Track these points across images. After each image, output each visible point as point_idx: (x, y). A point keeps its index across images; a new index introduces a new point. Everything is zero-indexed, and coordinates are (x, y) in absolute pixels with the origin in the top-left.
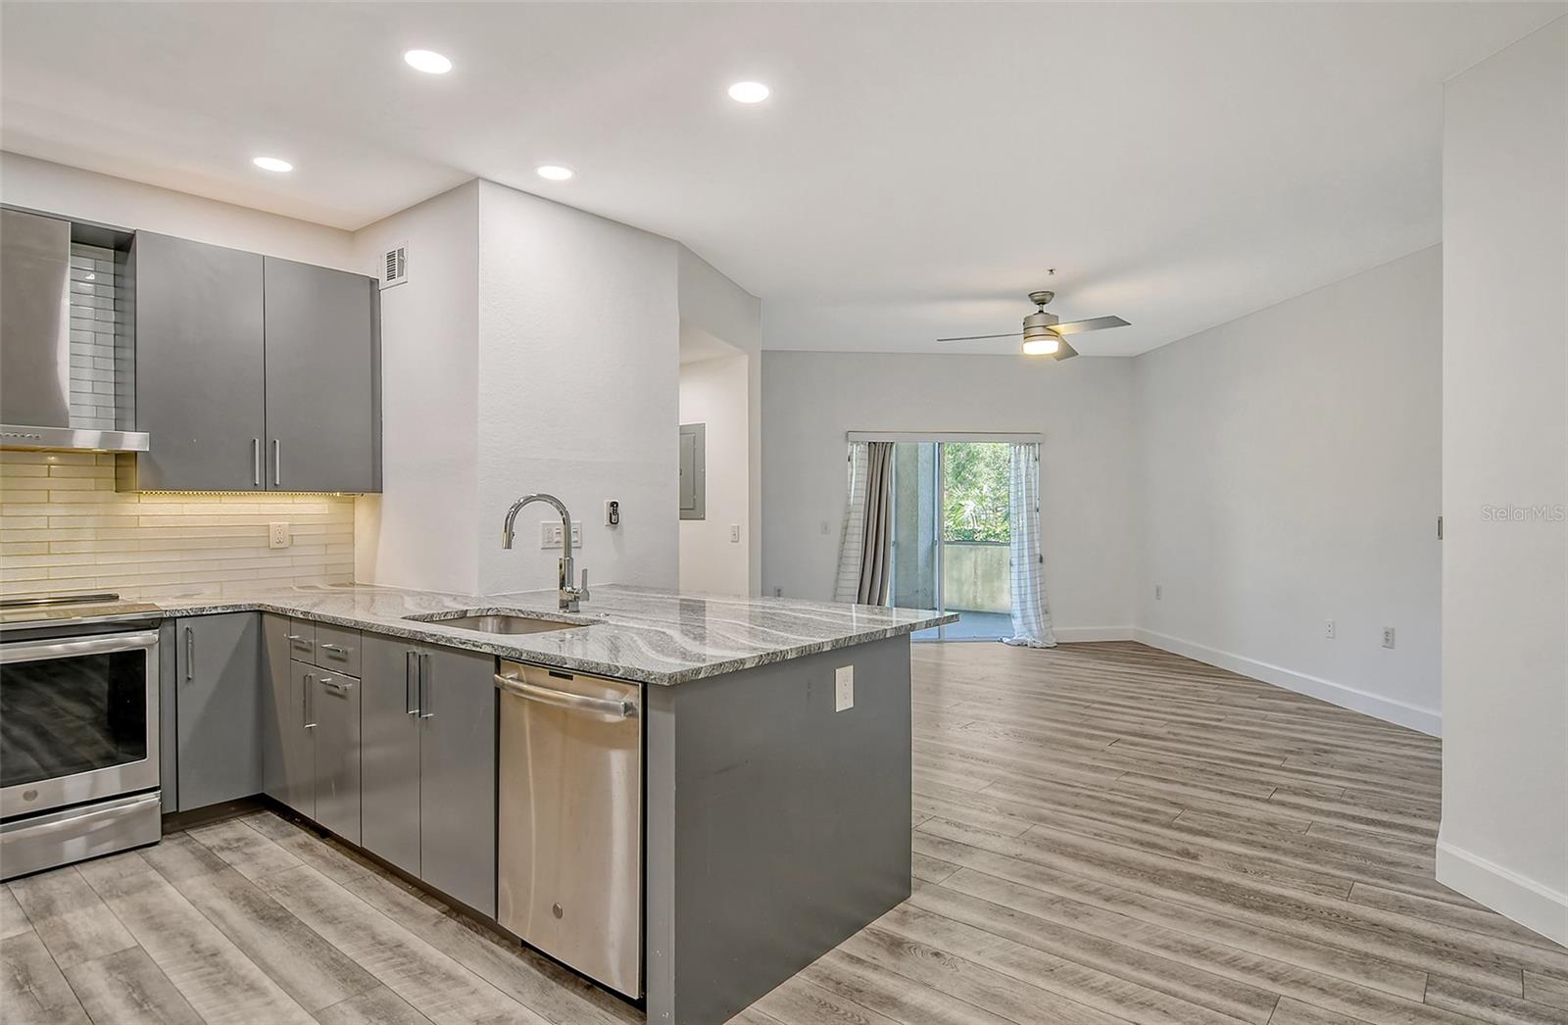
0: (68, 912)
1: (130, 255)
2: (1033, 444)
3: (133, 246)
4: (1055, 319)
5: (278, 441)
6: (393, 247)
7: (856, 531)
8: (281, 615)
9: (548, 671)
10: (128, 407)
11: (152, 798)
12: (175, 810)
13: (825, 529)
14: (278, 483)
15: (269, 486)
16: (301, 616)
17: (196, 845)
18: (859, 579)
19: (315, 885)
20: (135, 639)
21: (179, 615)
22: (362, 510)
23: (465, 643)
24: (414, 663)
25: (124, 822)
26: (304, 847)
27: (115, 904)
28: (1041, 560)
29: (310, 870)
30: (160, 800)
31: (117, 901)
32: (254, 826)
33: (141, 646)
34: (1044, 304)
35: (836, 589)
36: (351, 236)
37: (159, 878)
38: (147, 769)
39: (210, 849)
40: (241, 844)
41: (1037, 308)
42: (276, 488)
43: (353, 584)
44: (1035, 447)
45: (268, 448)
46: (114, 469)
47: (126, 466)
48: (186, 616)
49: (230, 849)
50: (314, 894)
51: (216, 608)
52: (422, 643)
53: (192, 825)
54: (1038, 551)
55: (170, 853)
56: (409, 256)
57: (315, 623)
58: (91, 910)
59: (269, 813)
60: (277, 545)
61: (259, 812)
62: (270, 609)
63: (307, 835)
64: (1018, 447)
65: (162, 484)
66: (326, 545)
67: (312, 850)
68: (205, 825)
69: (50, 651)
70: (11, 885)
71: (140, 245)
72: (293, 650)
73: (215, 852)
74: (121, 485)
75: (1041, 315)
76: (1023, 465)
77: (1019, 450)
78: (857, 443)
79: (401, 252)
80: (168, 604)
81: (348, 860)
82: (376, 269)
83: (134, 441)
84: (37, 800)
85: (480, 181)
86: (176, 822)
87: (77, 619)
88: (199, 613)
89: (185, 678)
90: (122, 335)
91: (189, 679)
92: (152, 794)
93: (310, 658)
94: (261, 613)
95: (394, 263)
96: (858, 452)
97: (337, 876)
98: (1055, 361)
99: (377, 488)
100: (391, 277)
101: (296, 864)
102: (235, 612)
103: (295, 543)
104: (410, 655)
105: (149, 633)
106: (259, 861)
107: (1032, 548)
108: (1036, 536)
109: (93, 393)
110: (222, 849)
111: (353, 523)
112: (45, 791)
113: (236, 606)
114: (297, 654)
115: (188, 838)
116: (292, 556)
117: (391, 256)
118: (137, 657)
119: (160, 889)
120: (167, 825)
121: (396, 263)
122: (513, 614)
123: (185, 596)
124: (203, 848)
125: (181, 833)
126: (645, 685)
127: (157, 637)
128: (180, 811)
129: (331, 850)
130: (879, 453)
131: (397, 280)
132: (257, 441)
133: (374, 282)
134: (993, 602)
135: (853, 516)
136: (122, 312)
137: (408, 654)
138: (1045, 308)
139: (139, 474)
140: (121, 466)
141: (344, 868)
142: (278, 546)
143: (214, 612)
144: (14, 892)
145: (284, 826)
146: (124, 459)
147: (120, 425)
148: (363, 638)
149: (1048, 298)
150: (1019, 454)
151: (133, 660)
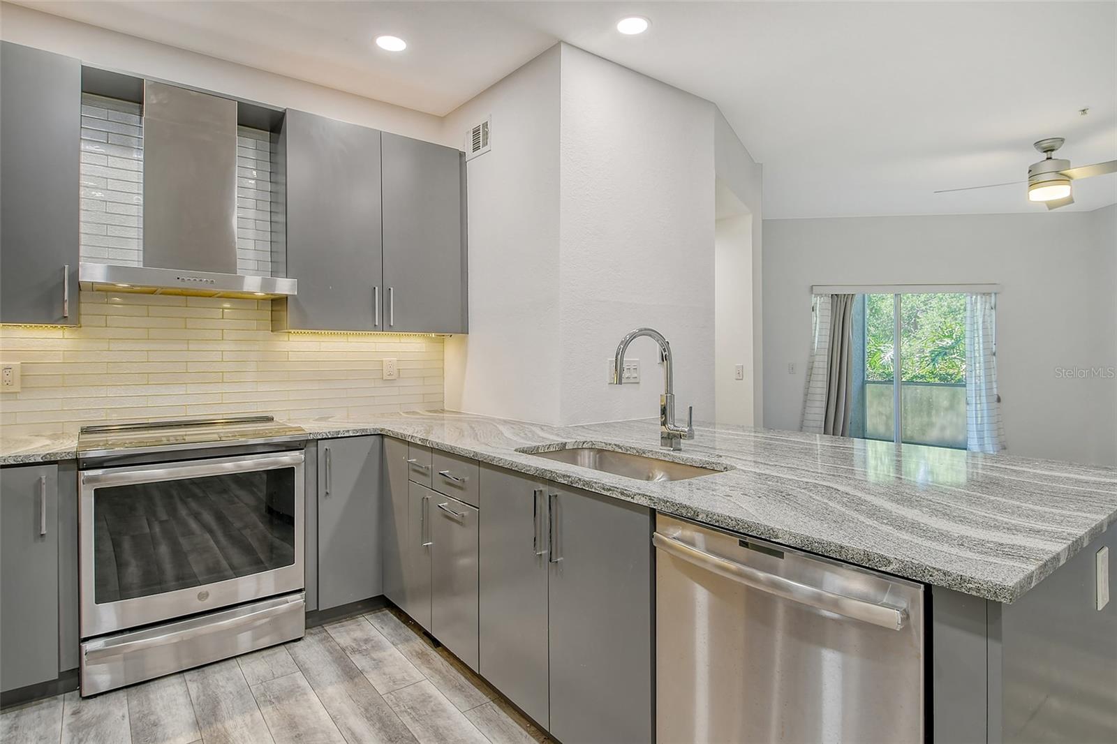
0: (231, 718)
1: (281, 136)
2: (989, 294)
3: (284, 123)
4: (1067, 164)
5: (392, 289)
6: (479, 122)
7: (821, 371)
8: (402, 440)
9: (738, 539)
10: (281, 262)
11: (298, 599)
12: (316, 608)
13: (792, 369)
14: (392, 324)
15: (385, 327)
16: (419, 443)
17: (333, 643)
18: (824, 413)
19: (438, 711)
20: (286, 459)
21: (319, 437)
22: (451, 348)
23: (610, 490)
24: (543, 504)
25: (276, 620)
26: (421, 655)
27: (268, 710)
28: (999, 400)
29: (431, 688)
30: (305, 601)
31: (270, 708)
32: (377, 626)
33: (292, 464)
34: (1052, 150)
35: (803, 421)
36: (441, 120)
37: (303, 682)
38: (294, 574)
39: (344, 650)
40: (369, 646)
41: (1045, 156)
42: (391, 328)
43: (443, 411)
44: (991, 296)
45: (385, 294)
46: (270, 312)
47: (279, 311)
48: (325, 439)
49: (360, 652)
50: (440, 722)
51: (348, 431)
52: (551, 482)
53: (328, 620)
54: (995, 391)
55: (312, 651)
56: (492, 129)
57: (432, 450)
58: (248, 718)
59: (387, 611)
60: (387, 377)
61: (380, 610)
62: (390, 434)
63: (423, 642)
64: (974, 297)
65: (307, 323)
66: (424, 377)
67: (428, 661)
68: (339, 621)
69: (223, 468)
70: (188, 676)
71: (289, 122)
72: (411, 472)
73: (349, 654)
74: (276, 326)
75: (1049, 161)
76: (979, 313)
77: (976, 299)
78: (821, 295)
79: (485, 125)
80: (312, 427)
81: (463, 678)
82: (465, 145)
83: (285, 286)
84: (209, 597)
85: (562, 44)
86: (317, 618)
87: (242, 441)
88: (335, 436)
89: (325, 493)
90: (277, 203)
91: (327, 493)
92: (297, 596)
93: (427, 481)
94: (382, 436)
95: (479, 137)
96: (821, 305)
97: (457, 700)
98: (1047, 209)
99: (465, 331)
100: (475, 150)
101: (418, 679)
102: (362, 436)
103: (401, 376)
104: (537, 493)
105: (296, 453)
106: (387, 670)
107: (989, 389)
108: (994, 378)
109: (255, 250)
110: (354, 651)
111: (443, 360)
112: (216, 593)
113: (363, 430)
114: (414, 475)
115: (325, 634)
116: (399, 386)
117: (476, 132)
118: (288, 473)
119: (305, 697)
120: (309, 620)
121: (481, 136)
122: (610, 448)
123: (321, 419)
124: (338, 648)
125: (320, 628)
126: (928, 588)
127: (303, 456)
128: (320, 610)
129: (446, 663)
130: (841, 305)
131: (482, 150)
132: (377, 288)
133: (462, 155)
134: (924, 434)
135: (817, 358)
136: (276, 183)
137: (535, 491)
138: (1054, 155)
139: (289, 315)
140: (276, 311)
141: (460, 689)
142: (390, 378)
143: (347, 435)
144: (189, 684)
145: (401, 627)
146: (278, 302)
147: (274, 273)
148: (481, 468)
149: (1057, 144)
150: (976, 303)
151: (284, 476)
